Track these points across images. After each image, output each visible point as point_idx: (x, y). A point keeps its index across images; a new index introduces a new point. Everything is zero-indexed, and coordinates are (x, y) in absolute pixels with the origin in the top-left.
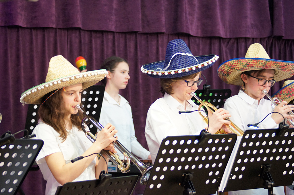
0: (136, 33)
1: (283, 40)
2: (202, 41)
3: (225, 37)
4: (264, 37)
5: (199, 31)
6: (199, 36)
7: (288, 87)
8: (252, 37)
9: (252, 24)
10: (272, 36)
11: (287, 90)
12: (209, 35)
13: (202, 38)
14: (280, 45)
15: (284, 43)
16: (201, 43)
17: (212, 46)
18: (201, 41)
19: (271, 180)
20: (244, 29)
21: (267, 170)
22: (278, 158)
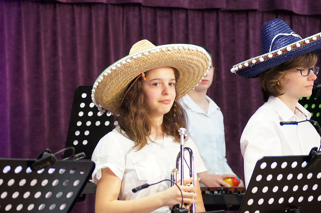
0: (217, 10)
2: (310, 21)
5: (306, 6)
13: (310, 16)
16: (308, 24)
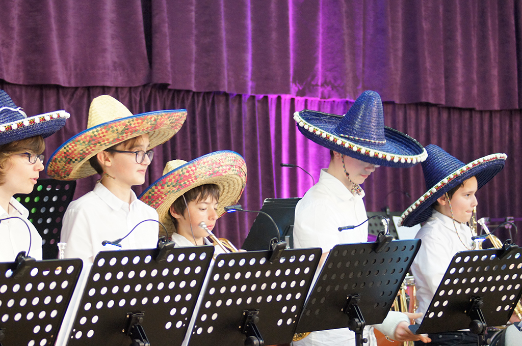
1: (170, 90)
2: (26, 92)
3: (67, 85)
4: (137, 85)
5: (21, 74)
6: (21, 83)
7: (176, 172)
8: (116, 85)
9: (115, 63)
10: (151, 84)
11: (174, 177)
12: (38, 82)
13: (27, 86)
14: (165, 98)
15: (171, 96)
16: (24, 97)
17: (44, 101)
18: (23, 93)
19: (145, 338)
20: (101, 72)
21: (137, 320)
22: (156, 300)
